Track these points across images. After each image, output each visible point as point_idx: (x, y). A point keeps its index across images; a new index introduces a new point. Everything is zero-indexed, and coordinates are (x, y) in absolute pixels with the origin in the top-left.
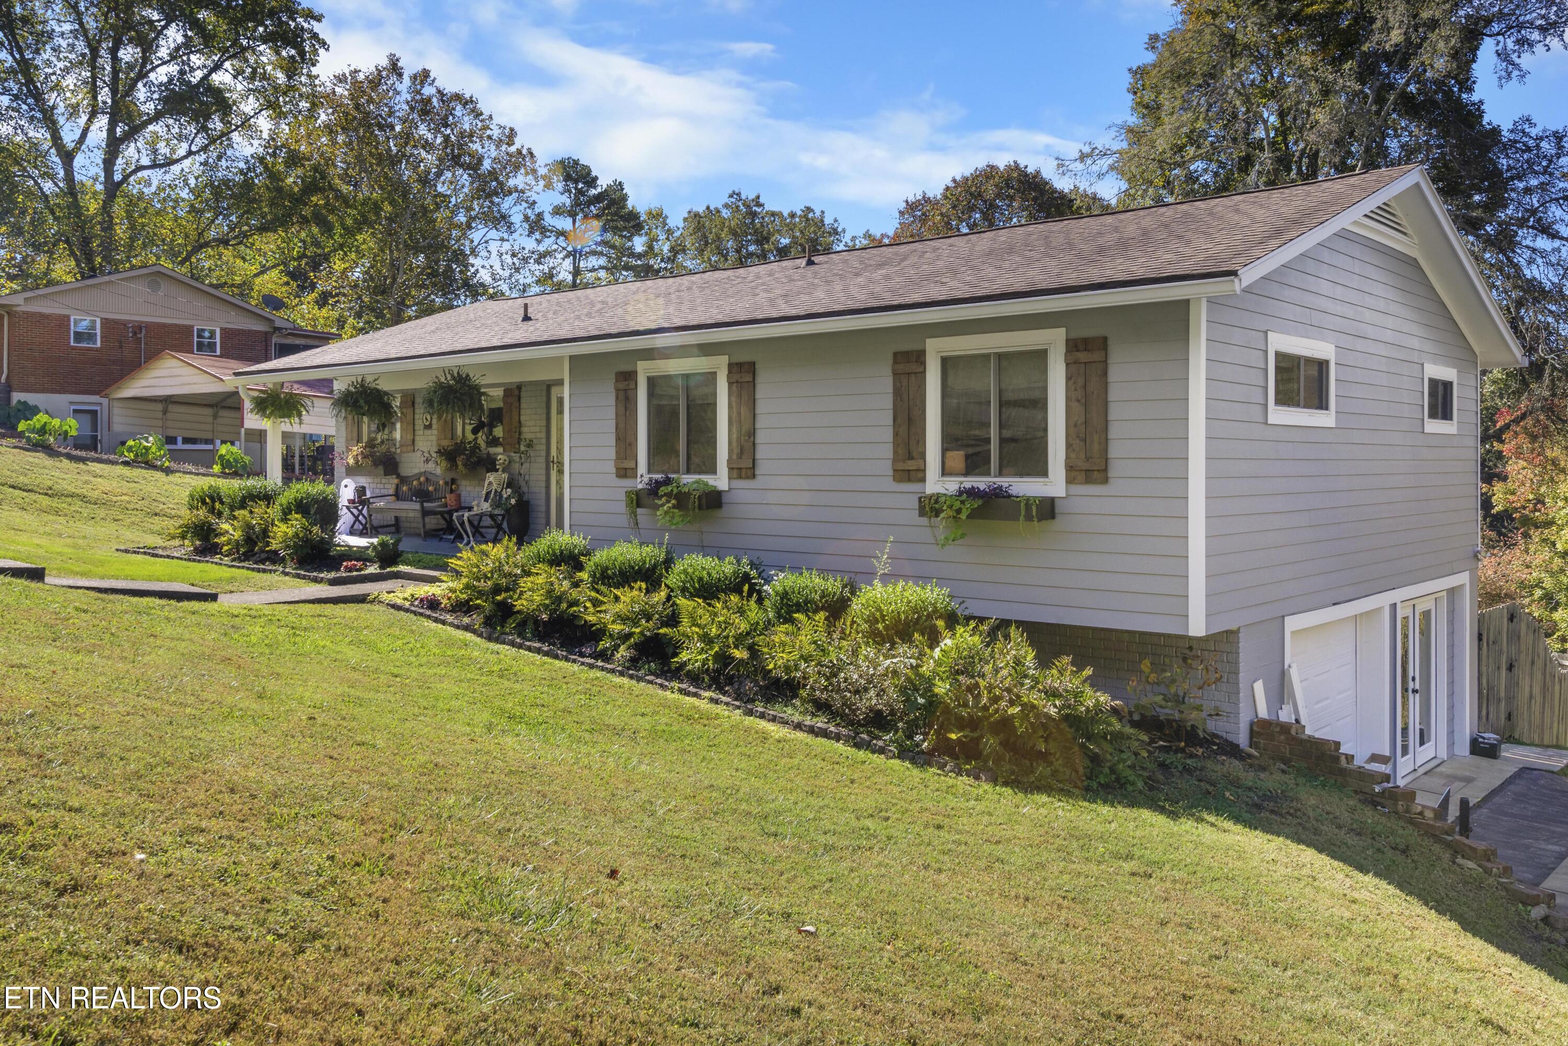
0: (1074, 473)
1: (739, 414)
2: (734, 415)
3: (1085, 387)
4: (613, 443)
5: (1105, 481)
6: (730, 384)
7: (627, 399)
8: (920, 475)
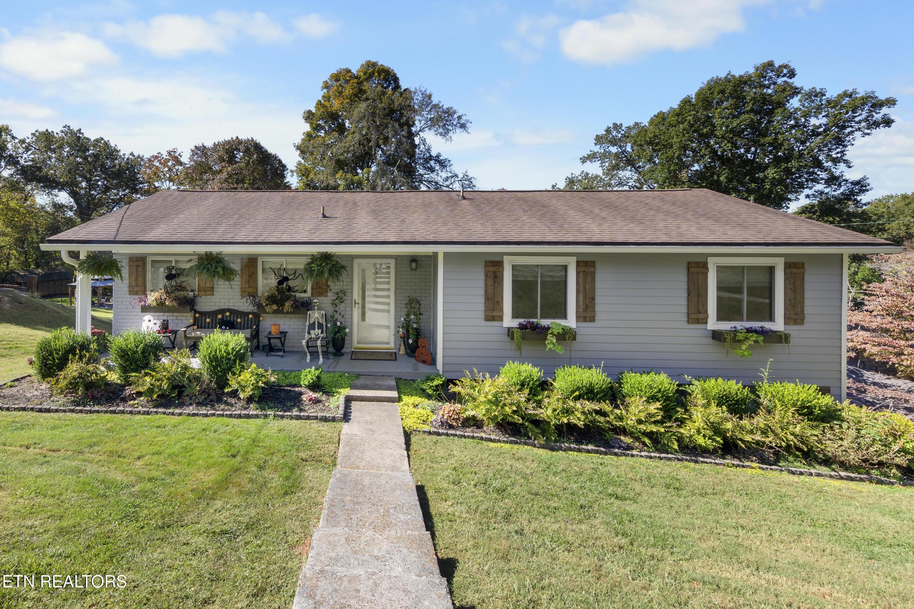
0: (788, 320)
1: (585, 288)
2: (581, 289)
3: (794, 283)
4: (483, 301)
5: (803, 323)
6: (578, 273)
7: (495, 277)
8: (704, 321)
